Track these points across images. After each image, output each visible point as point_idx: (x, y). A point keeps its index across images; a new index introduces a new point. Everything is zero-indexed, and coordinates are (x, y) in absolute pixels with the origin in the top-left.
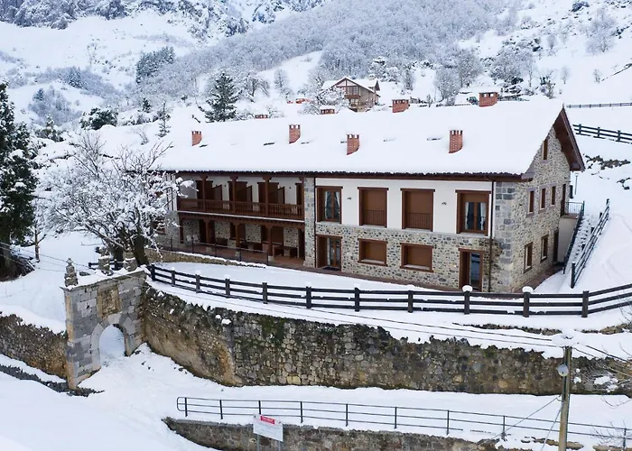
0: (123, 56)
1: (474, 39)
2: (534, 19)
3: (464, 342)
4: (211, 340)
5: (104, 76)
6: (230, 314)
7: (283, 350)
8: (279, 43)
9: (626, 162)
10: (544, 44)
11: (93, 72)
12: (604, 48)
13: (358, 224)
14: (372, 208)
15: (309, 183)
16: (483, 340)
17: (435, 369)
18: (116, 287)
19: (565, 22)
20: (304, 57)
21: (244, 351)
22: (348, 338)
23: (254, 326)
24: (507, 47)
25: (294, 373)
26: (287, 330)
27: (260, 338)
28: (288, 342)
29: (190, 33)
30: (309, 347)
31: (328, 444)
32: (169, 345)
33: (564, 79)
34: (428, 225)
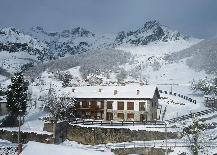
0: (15, 64)
1: (123, 65)
2: (138, 61)
3: (145, 130)
4: (88, 135)
5: (7, 69)
6: (94, 128)
7: (107, 135)
8: (67, 63)
9: (168, 98)
10: (142, 68)
11: (3, 68)
12: (157, 70)
13: (117, 109)
14: (120, 106)
15: (105, 101)
16: (148, 130)
17: (139, 136)
18: (63, 124)
19: (147, 62)
20: (74, 68)
21: (97, 136)
22: (121, 131)
23: (100, 130)
24: (132, 68)
25: (109, 140)
26: (108, 131)
27: (101, 133)
28: (108, 134)
29: (37, 58)
30: (113, 134)
31: (120, 152)
32: (75, 138)
33: (149, 77)
34: (133, 109)
